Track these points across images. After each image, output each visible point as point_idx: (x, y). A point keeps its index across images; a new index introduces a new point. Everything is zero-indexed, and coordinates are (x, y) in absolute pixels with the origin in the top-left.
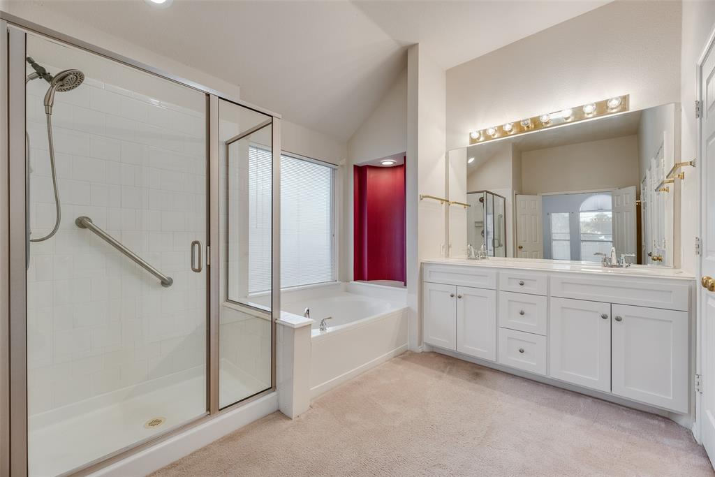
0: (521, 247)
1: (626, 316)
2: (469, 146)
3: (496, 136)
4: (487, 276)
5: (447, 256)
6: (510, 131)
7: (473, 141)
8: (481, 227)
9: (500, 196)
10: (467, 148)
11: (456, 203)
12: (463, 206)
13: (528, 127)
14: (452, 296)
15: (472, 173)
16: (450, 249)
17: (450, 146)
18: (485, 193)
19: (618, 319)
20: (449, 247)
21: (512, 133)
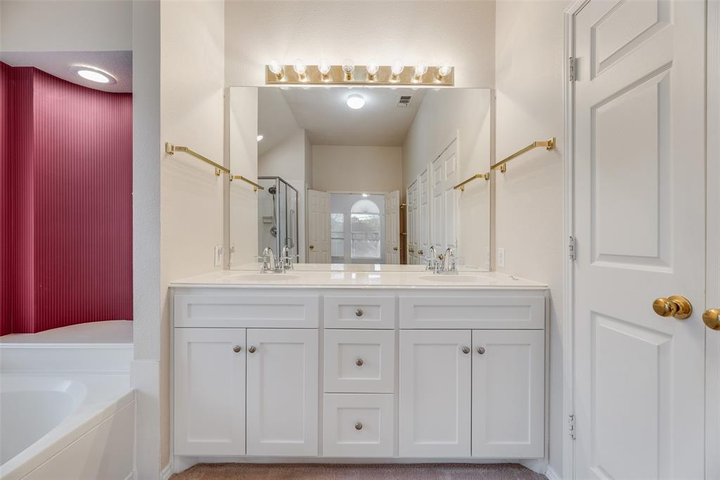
0: (312, 247)
1: (488, 345)
2: (263, 84)
3: (305, 80)
4: (303, 305)
5: (227, 266)
6: (326, 76)
7: (271, 77)
8: (271, 223)
9: (292, 187)
10: (260, 89)
11: (242, 178)
12: (252, 187)
13: (349, 77)
14: (237, 350)
15: (264, 153)
16: (232, 254)
17: (232, 80)
18: (278, 179)
19: (481, 352)
20: (231, 251)
21: (327, 81)
